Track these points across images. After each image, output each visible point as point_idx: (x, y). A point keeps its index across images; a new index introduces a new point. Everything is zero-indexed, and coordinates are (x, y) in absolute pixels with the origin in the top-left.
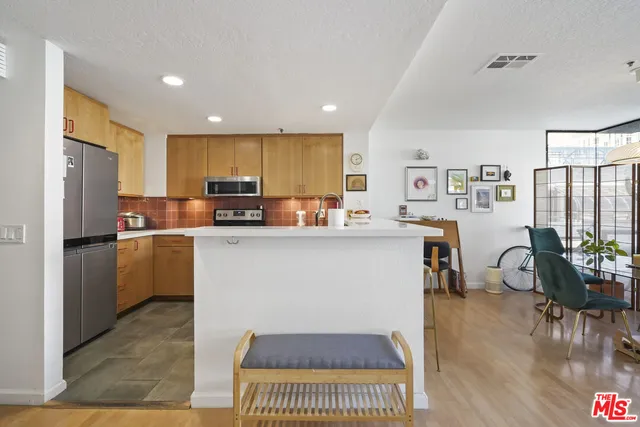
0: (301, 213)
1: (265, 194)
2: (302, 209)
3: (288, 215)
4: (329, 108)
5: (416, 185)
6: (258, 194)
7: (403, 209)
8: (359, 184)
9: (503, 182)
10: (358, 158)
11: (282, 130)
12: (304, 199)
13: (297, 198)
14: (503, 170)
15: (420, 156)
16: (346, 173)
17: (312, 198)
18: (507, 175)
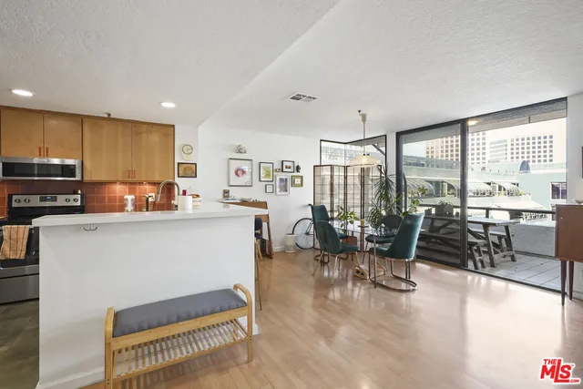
0: (130, 198)
1: (87, 178)
2: (130, 193)
3: (112, 199)
4: (168, 105)
5: (236, 173)
6: (78, 178)
7: (226, 193)
8: (190, 171)
9: (296, 174)
10: (189, 149)
11: (109, 115)
12: (132, 184)
13: (123, 183)
14: (296, 165)
15: (239, 150)
16: (177, 161)
17: (141, 183)
18: (298, 169)
